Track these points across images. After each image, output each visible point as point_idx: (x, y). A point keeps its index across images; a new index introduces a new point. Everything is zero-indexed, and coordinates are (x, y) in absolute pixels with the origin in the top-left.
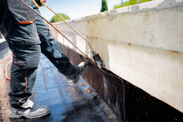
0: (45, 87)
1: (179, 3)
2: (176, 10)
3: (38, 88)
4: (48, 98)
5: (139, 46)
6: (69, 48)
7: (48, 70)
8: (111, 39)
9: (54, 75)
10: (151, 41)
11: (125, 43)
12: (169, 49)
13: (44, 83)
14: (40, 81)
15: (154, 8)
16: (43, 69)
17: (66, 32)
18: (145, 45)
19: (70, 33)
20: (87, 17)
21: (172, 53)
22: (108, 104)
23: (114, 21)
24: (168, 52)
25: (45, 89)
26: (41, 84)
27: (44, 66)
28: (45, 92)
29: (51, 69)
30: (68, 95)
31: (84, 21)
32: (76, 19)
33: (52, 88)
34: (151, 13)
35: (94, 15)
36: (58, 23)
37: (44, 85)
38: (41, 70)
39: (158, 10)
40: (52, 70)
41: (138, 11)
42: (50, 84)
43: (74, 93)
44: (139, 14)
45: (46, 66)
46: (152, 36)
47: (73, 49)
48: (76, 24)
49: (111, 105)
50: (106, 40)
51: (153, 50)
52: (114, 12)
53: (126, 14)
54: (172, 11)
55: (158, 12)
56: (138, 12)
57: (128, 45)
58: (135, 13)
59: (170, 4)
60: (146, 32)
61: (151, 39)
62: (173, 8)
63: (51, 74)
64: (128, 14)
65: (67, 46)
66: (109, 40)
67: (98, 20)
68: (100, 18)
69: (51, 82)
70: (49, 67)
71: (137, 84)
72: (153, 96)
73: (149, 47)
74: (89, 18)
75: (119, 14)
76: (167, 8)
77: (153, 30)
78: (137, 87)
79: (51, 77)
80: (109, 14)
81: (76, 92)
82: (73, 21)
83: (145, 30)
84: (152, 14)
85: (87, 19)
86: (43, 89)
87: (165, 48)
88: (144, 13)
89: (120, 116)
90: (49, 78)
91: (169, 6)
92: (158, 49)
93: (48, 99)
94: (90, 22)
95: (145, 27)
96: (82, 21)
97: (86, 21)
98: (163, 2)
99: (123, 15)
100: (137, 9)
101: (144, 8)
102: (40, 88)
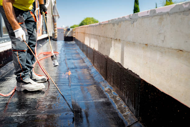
0: (69, 84)
1: (186, 8)
2: (183, 14)
3: (62, 84)
4: (70, 93)
5: (154, 46)
6: (95, 50)
7: (73, 70)
8: (131, 41)
9: (78, 75)
10: (163, 41)
11: (143, 44)
12: (176, 48)
13: (68, 81)
14: (64, 79)
15: (167, 12)
16: (68, 69)
17: (93, 35)
18: (159, 45)
19: (97, 36)
20: (112, 20)
21: (178, 51)
22: (125, 103)
23: (135, 23)
24: (175, 51)
25: (69, 86)
26: (65, 82)
27: (69, 66)
28: (68, 88)
29: (76, 69)
30: (89, 92)
31: (110, 23)
32: (103, 22)
33: (75, 85)
34: (164, 16)
35: (119, 18)
36: (86, 26)
37: (68, 82)
38: (67, 69)
39: (170, 14)
40: (76, 71)
41: (155, 14)
42: (73, 82)
43: (95, 91)
44: (155, 17)
45: (71, 66)
46: (165, 37)
47: (98, 51)
48: (103, 27)
49: (127, 103)
50: (128, 41)
51: (164, 49)
52: (136, 16)
53: (145, 18)
54: (180, 15)
55: (170, 16)
56: (155, 16)
57: (145, 45)
58: (153, 17)
59: (179, 9)
60: (160, 34)
61: (163, 39)
62: (181, 12)
63: (75, 74)
64: (147, 17)
65: (93, 48)
66: (130, 41)
67: (122, 22)
68: (123, 21)
69: (74, 81)
70: (74, 68)
71: (150, 82)
72: (162, 91)
73: (162, 47)
74: (114, 21)
75: (139, 17)
76: (177, 12)
77: (165, 31)
78: (150, 84)
79: (75, 76)
80: (131, 17)
81: (97, 91)
82: (100, 24)
83: (159, 31)
84: (165, 18)
85: (113, 22)
86: (67, 86)
87: (173, 48)
88: (159, 17)
89: (134, 113)
90: (73, 77)
91: (178, 11)
92: (168, 48)
93: (70, 95)
94: (116, 25)
95: (160, 29)
96: (108, 24)
97: (111, 24)
98: (174, 7)
99: (143, 18)
100: (154, 13)
101: (160, 12)
102: (64, 85)
